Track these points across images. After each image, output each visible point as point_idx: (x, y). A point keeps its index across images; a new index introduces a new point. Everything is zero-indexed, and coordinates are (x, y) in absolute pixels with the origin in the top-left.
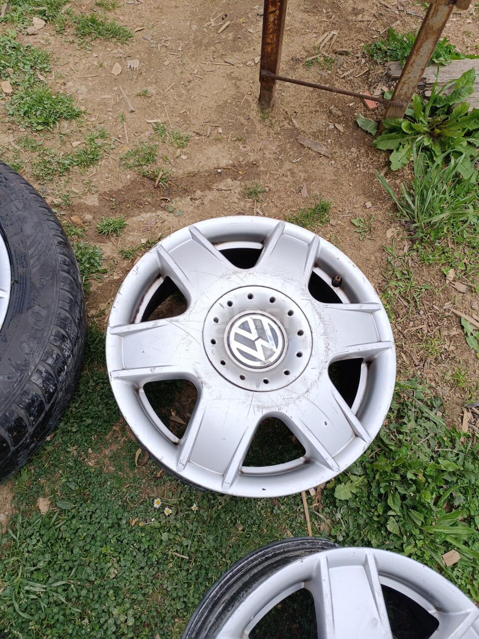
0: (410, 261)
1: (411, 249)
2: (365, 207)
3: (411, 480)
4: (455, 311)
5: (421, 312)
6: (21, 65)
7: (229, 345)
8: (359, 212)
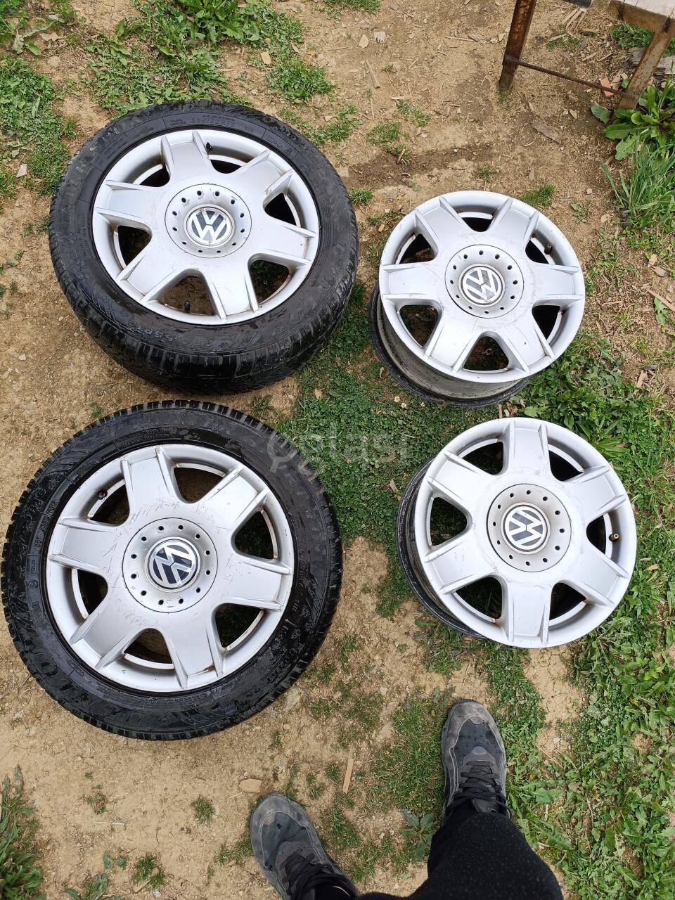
0: (618, 245)
1: (621, 234)
2: (586, 193)
3: (585, 407)
4: (650, 291)
5: (620, 290)
6: (277, 35)
7: (462, 287)
8: (579, 197)
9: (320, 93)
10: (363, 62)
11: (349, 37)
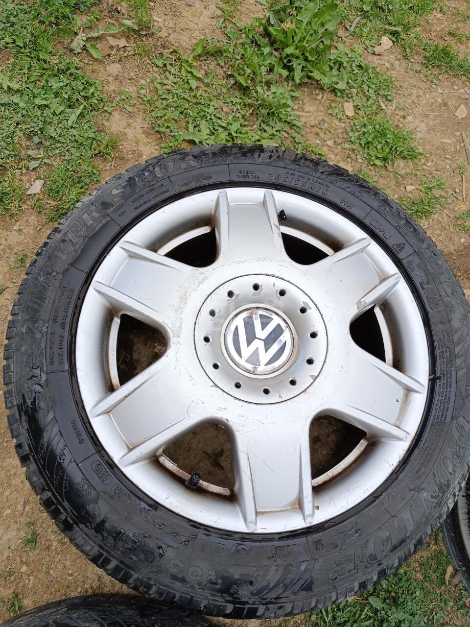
6: (365, 87)
9: (404, 158)
10: (458, 134)
11: (446, 104)
